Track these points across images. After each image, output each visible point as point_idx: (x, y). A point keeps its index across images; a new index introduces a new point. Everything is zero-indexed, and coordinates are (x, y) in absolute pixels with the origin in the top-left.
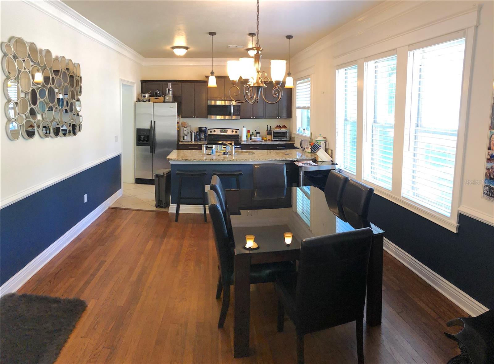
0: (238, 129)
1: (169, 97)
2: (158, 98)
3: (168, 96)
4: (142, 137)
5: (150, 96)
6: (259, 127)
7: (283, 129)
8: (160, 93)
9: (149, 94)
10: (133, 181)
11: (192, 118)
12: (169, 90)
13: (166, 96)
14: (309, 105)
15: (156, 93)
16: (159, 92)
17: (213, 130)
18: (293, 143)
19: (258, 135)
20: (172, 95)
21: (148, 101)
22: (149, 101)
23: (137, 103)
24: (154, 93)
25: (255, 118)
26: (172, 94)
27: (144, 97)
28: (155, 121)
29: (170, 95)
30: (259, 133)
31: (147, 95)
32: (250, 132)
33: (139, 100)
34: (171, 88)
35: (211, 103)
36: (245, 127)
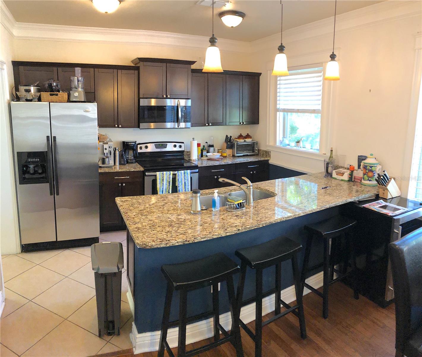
0: (183, 143)
1: (78, 93)
2: (57, 95)
3: (76, 91)
4: (32, 166)
5: (39, 91)
6: (212, 138)
7: (249, 140)
8: (57, 85)
9: (36, 86)
10: (19, 249)
11: (115, 127)
12: (78, 81)
13: (71, 90)
14: (319, 107)
15: (50, 85)
16: (55, 84)
17: (143, 146)
18: (268, 159)
19: (211, 149)
20: (82, 90)
21: (36, 100)
22: (39, 100)
23: (13, 103)
24: (47, 85)
25: (211, 126)
26: (83, 88)
27: (28, 91)
28: (55, 137)
29: (80, 89)
30: (212, 146)
31: (32, 89)
32: (201, 145)
33: (16, 98)
34: (81, 77)
35: (150, 102)
36: (195, 139)
